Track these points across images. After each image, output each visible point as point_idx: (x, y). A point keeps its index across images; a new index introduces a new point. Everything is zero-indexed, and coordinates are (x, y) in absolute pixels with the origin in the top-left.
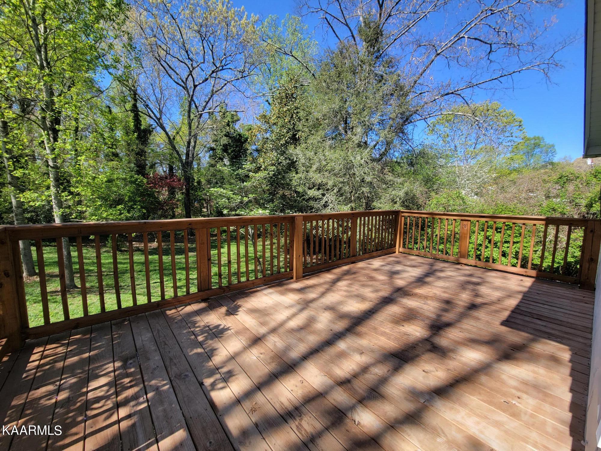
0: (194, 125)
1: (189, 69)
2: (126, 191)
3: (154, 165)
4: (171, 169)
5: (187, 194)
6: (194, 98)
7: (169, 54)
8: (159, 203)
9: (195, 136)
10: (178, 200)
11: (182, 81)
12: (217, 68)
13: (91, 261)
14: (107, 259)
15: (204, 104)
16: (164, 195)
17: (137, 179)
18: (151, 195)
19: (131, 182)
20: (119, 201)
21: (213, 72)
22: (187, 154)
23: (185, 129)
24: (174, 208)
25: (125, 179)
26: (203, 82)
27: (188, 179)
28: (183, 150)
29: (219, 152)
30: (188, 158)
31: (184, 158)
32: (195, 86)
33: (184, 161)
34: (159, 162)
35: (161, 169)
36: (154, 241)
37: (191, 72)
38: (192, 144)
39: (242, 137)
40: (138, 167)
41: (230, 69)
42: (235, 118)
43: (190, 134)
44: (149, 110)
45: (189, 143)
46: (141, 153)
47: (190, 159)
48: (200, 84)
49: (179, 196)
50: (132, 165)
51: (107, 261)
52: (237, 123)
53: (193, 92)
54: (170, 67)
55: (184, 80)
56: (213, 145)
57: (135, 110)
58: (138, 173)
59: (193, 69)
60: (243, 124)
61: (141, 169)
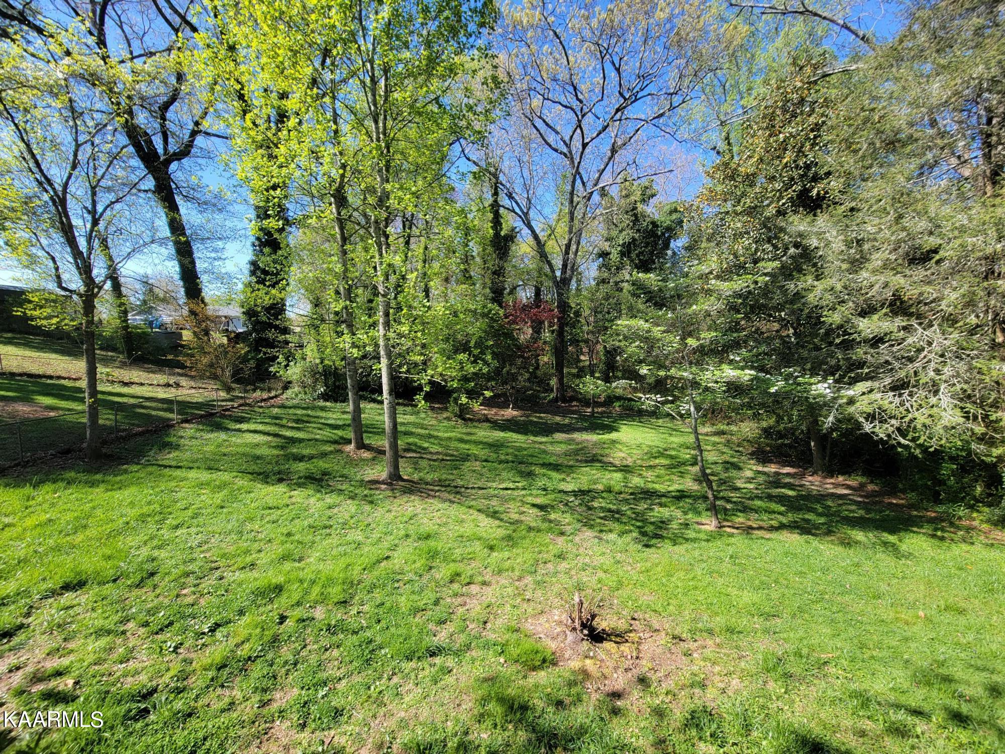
0: (578, 214)
1: (577, 116)
2: (476, 329)
3: (515, 288)
4: (538, 292)
5: (561, 333)
6: (581, 170)
7: (548, 99)
8: (519, 348)
9: (579, 233)
10: (545, 343)
11: (564, 142)
12: (625, 99)
13: (427, 432)
14: (446, 432)
15: (597, 175)
16: (525, 334)
17: (491, 310)
18: (509, 335)
19: (484, 315)
20: (464, 347)
21: (618, 110)
22: (565, 266)
23: (562, 229)
24: (539, 355)
25: (474, 312)
26: (598, 135)
27: (564, 306)
28: (558, 263)
29: (615, 256)
30: (565, 272)
31: (558, 274)
32: (584, 145)
33: (558, 279)
34: (521, 283)
35: (524, 294)
36: (508, 407)
37: (579, 121)
38: (573, 247)
39: (657, 226)
40: (493, 292)
41: (649, 94)
42: (649, 192)
43: (570, 232)
44: (514, 204)
45: (568, 246)
46: (498, 273)
47: (569, 272)
48: (592, 139)
49: (547, 335)
50: (488, 290)
51: (446, 435)
52: (651, 200)
53: (581, 157)
54: (547, 125)
55: (567, 139)
56: (606, 246)
57: (495, 207)
58: (494, 300)
59: (583, 116)
60: (660, 203)
61: (497, 295)
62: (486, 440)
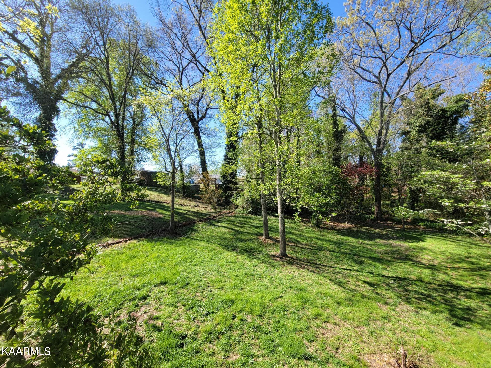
0: (386, 113)
1: (383, 61)
2: (325, 180)
3: (347, 157)
4: (361, 158)
5: (378, 180)
6: (387, 89)
7: (364, 57)
8: (351, 189)
9: (388, 123)
10: (367, 186)
11: (375, 76)
12: (416, 43)
13: (300, 233)
14: (310, 233)
15: (398, 89)
16: (354, 181)
17: (334, 170)
18: (345, 183)
19: (329, 173)
20: (319, 189)
21: (411, 51)
22: (379, 142)
23: (376, 123)
24: (364, 193)
25: (324, 171)
26: (397, 68)
27: (379, 165)
28: (374, 141)
29: (414, 133)
30: (379, 146)
31: (374, 147)
32: (389, 75)
33: (375, 150)
34: (351, 154)
35: (352, 160)
36: (345, 222)
37: (384, 63)
38: (384, 131)
39: (447, 111)
40: (334, 160)
41: (434, 36)
42: (438, 92)
43: (382, 122)
44: (345, 113)
45: (380, 132)
46: (337, 149)
47: (382, 146)
48: (394, 71)
49: (368, 182)
50: (331, 159)
51: (310, 235)
52: (440, 97)
53: (387, 82)
54: (364, 70)
55: (377, 74)
56: (407, 128)
57: (334, 116)
58: (335, 164)
59: (387, 60)
60: (447, 97)
61: (337, 162)
62: (332, 240)
